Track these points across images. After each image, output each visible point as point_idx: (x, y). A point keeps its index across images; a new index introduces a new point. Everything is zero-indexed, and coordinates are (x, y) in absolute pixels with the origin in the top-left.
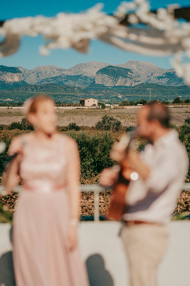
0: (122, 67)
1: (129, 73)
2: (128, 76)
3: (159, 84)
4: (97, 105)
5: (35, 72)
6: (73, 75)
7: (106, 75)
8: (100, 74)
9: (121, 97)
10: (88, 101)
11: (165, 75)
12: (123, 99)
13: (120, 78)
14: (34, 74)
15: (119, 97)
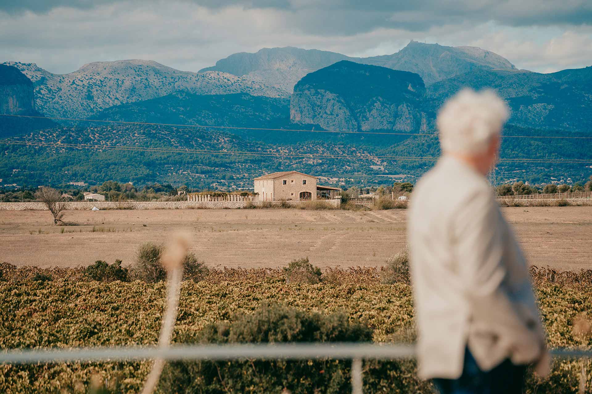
0: (387, 66)
1: (410, 88)
2: (408, 96)
3: (518, 125)
4: (314, 196)
5: (81, 84)
6: (213, 93)
7: (330, 95)
8: (309, 89)
9: (382, 169)
10: (285, 182)
11: (539, 93)
12: (389, 176)
13: (378, 105)
14: (78, 88)
15: (375, 168)
